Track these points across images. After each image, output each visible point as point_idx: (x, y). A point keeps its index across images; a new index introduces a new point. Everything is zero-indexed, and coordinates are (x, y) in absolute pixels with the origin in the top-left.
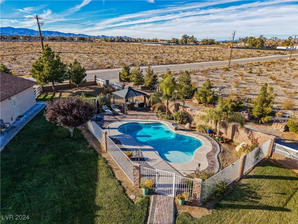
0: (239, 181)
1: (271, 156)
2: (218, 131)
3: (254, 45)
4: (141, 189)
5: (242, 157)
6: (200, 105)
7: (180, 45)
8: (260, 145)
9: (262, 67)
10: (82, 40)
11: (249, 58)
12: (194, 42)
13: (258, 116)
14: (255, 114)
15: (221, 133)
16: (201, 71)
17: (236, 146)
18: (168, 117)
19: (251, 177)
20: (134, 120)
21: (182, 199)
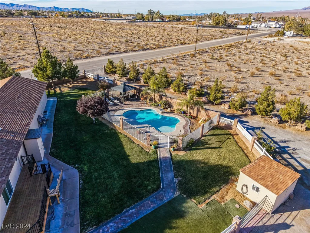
0: (200, 138)
1: (218, 124)
2: (189, 112)
3: (217, 23)
4: (151, 147)
5: (202, 125)
6: (175, 93)
7: (146, 22)
8: (211, 118)
9: (222, 51)
10: (33, 15)
11: (212, 40)
12: (161, 19)
13: (213, 100)
14: (211, 99)
15: (190, 113)
16: (172, 59)
17: (199, 120)
18: (155, 105)
19: (207, 136)
20: (132, 108)
21: (174, 148)
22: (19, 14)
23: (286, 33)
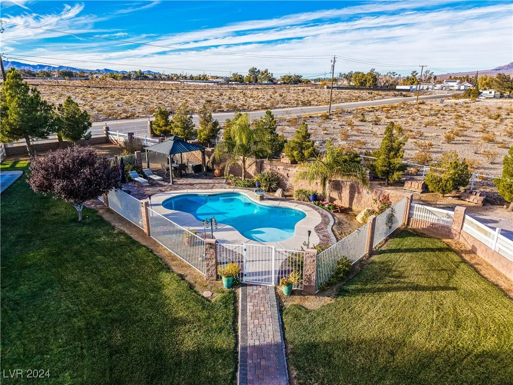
0: (368, 258)
1: (408, 224)
2: (328, 195)
3: (362, 84)
4: (219, 282)
5: (371, 220)
6: (294, 165)
7: (246, 84)
8: (392, 204)
9: (378, 113)
10: (66, 76)
11: (357, 101)
12: (269, 80)
13: (383, 172)
14: (379, 169)
15: (332, 200)
16: (287, 120)
17: (356, 215)
18: (246, 183)
19: (384, 252)
20: (189, 191)
22: (44, 74)
23: (482, 93)
